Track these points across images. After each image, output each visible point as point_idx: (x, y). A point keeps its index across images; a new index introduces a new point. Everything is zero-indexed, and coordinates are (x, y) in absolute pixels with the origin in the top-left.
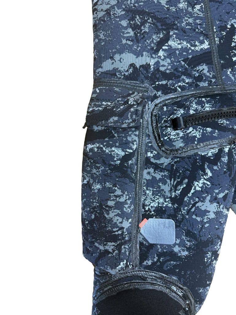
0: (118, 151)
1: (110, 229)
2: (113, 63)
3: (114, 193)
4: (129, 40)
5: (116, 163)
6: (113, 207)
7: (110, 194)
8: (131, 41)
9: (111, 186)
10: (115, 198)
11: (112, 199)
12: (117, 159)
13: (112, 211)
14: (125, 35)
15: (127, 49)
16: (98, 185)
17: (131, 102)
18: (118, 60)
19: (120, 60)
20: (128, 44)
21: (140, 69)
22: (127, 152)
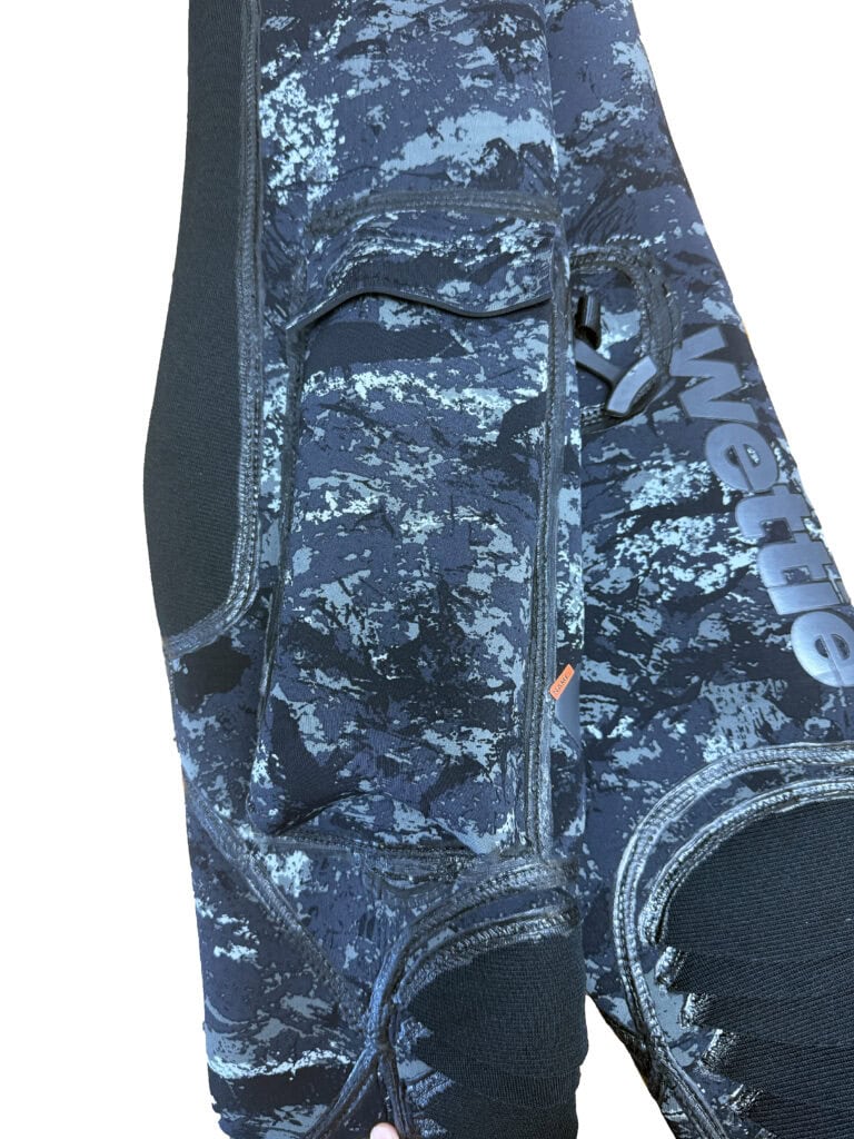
0: (487, 398)
1: (479, 677)
2: (435, 144)
3: (488, 542)
4: (482, 77)
5: (486, 439)
6: (486, 595)
7: (472, 548)
8: (488, 77)
9: (476, 518)
10: (492, 565)
11: (481, 564)
12: (486, 424)
13: (484, 610)
14: (468, 66)
15: (476, 100)
16: (426, 518)
17: (510, 248)
18: (451, 135)
19: (457, 135)
20: (479, 89)
21: (521, 154)
22: (518, 396)
